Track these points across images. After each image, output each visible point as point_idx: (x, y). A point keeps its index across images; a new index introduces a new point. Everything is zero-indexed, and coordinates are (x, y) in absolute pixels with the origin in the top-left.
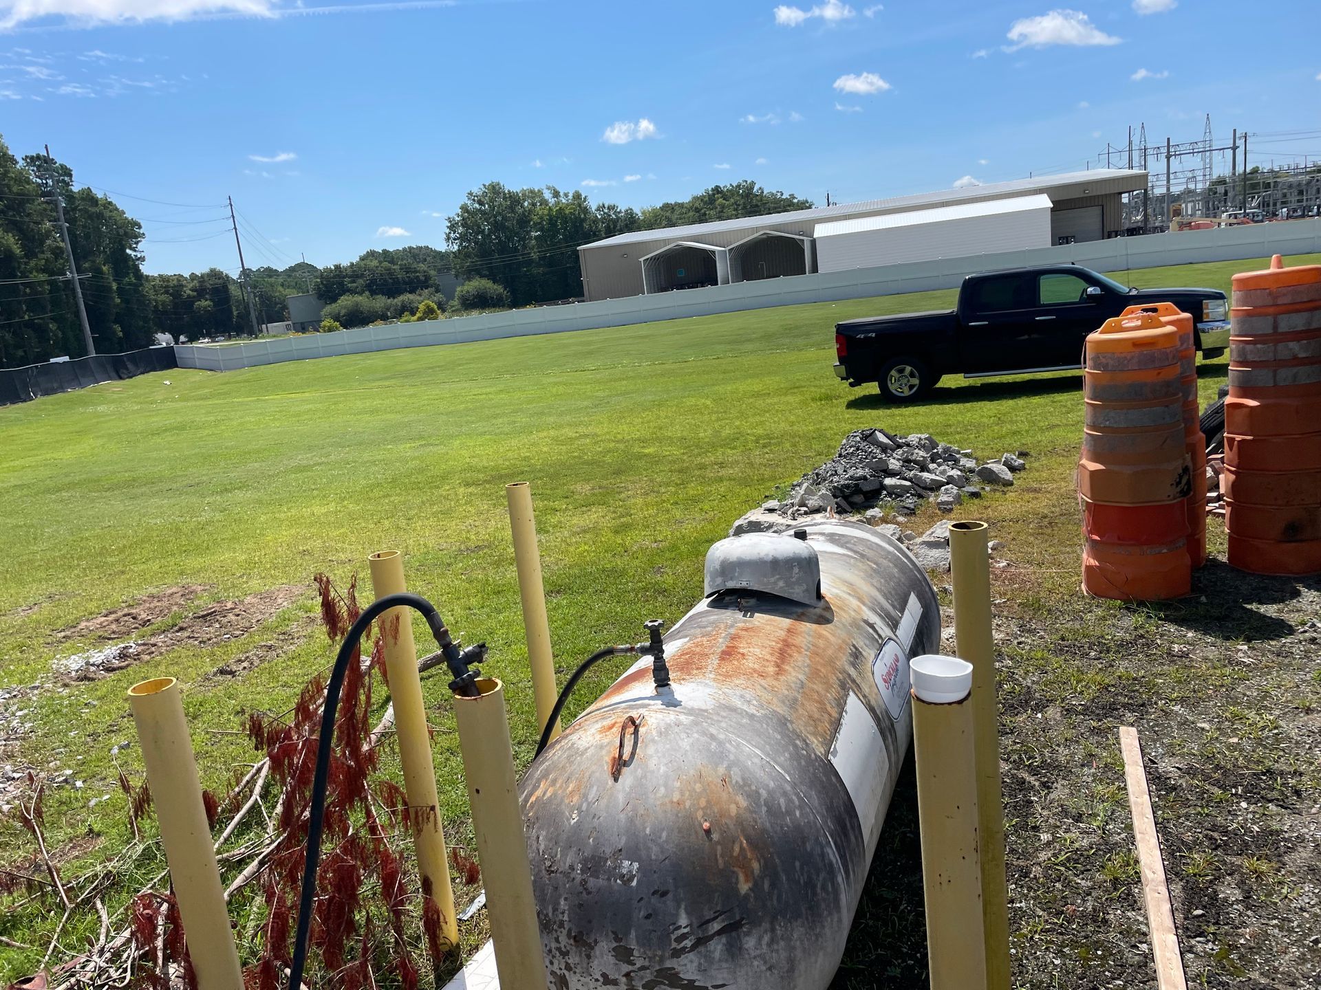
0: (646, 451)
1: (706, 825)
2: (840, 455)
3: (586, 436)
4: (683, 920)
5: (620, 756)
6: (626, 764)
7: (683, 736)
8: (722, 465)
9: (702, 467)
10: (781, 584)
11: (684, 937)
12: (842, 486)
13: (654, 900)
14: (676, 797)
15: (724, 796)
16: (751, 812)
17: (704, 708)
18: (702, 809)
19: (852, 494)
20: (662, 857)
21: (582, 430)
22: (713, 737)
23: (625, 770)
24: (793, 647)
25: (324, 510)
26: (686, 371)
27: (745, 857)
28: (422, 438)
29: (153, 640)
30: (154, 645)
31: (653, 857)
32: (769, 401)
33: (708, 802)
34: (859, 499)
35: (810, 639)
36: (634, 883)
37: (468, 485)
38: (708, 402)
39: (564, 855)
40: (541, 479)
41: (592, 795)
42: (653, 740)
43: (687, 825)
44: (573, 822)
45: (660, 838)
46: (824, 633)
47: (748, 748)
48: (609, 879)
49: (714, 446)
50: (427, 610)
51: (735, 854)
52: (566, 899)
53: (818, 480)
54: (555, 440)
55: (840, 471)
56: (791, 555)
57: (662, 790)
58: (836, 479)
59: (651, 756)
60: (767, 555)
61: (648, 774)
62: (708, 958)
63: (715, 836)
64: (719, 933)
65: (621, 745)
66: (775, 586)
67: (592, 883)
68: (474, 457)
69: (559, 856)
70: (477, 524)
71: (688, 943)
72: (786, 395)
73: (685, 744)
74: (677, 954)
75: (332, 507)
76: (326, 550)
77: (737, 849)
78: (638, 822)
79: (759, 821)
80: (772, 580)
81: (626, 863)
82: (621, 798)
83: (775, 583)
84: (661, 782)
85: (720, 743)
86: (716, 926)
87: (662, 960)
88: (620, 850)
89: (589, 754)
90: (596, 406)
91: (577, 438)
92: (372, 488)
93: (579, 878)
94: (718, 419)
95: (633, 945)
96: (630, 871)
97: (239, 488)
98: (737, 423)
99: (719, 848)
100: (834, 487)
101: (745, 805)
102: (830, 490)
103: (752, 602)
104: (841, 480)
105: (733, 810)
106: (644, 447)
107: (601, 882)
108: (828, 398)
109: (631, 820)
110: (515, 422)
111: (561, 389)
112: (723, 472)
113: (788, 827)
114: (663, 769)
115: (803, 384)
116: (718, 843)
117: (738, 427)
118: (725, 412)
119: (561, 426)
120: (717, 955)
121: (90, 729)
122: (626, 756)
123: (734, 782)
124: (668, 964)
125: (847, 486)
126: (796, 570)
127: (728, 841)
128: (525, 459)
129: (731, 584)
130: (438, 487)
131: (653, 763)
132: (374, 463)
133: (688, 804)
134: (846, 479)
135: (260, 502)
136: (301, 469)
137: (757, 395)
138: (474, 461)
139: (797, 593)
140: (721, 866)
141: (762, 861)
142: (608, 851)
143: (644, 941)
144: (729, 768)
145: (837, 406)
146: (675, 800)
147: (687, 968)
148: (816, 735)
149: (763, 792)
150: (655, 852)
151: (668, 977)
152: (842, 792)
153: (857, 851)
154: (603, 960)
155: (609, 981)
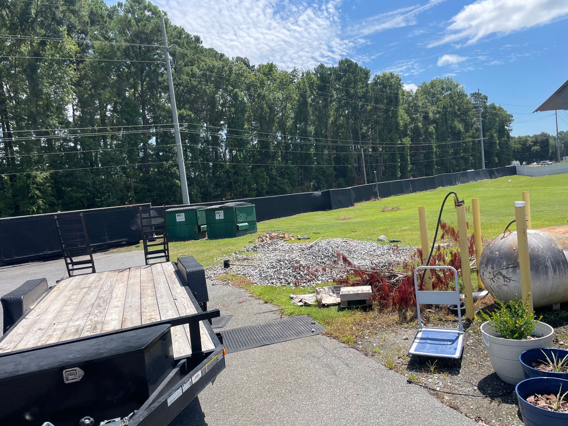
1: (514, 248)
4: (504, 263)
6: (504, 237)
11: (504, 266)
13: (500, 259)
14: (511, 243)
18: (515, 246)
36: (497, 256)
39: (488, 251)
41: (496, 242)
43: (511, 248)
44: (492, 246)
45: (505, 249)
48: (493, 255)
50: (455, 194)
52: (486, 257)
61: (507, 239)
62: (508, 271)
63: (516, 251)
64: (511, 267)
67: (490, 255)
74: (502, 269)
78: (502, 246)
81: (497, 252)
82: (500, 242)
84: (509, 241)
86: (511, 266)
87: (499, 270)
88: (497, 250)
95: (495, 267)
96: (497, 254)
109: (500, 246)
114: (511, 239)
120: (510, 271)
124: (500, 271)
127: (518, 252)
131: (509, 238)
133: (513, 245)
140: (515, 255)
142: (495, 250)
143: (497, 266)
147: (504, 272)
148: (561, 245)
149: (532, 247)
150: (503, 251)
151: (501, 274)
152: (563, 257)
153: (564, 271)
154: (489, 269)
155: (490, 273)
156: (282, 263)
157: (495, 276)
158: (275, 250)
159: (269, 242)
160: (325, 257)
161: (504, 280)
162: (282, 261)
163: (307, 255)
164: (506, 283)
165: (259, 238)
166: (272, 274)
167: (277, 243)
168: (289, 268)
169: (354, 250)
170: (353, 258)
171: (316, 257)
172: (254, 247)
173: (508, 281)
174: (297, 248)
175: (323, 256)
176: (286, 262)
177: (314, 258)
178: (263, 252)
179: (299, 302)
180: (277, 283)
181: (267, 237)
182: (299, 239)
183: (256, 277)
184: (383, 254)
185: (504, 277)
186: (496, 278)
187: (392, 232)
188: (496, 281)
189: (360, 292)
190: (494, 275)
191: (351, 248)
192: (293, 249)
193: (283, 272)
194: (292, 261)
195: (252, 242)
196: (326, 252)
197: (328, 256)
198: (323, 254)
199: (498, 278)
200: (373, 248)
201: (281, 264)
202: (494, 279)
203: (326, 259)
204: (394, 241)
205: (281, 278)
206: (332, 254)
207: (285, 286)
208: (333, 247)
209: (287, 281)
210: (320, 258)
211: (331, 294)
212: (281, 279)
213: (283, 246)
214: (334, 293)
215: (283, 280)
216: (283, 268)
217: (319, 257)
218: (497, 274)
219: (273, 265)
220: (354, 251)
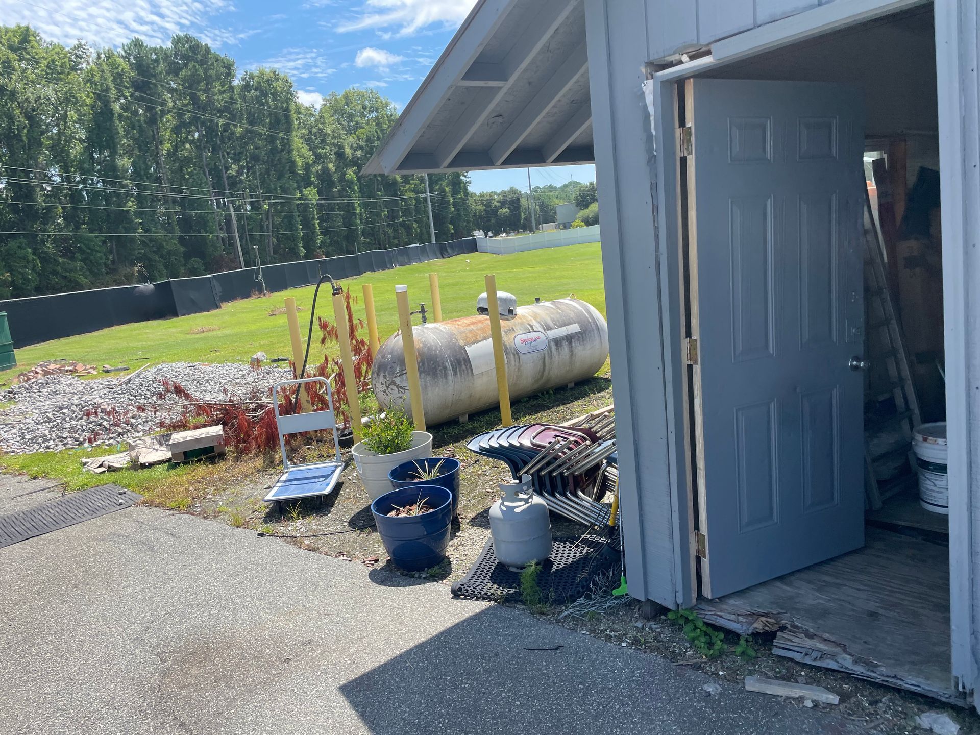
4: (398, 369)
11: (397, 373)
13: (393, 364)
22: (423, 332)
36: (390, 360)
45: (398, 350)
48: (386, 359)
62: (403, 379)
67: (382, 361)
71: (398, 375)
74: (396, 377)
79: (424, 350)
81: (390, 356)
82: (393, 342)
86: (405, 371)
87: (392, 378)
95: (387, 375)
101: (421, 346)
105: (417, 346)
109: (393, 347)
113: (433, 353)
120: (405, 378)
123: (421, 341)
124: (394, 380)
143: (389, 374)
147: (398, 381)
148: (463, 340)
149: (429, 345)
150: (395, 354)
151: (393, 383)
152: (465, 355)
153: (466, 372)
154: (382, 379)
155: (382, 384)
156: (65, 411)
157: (388, 388)
158: (55, 393)
159: (40, 381)
160: (153, 394)
161: (399, 391)
162: (66, 408)
163: (118, 394)
164: (400, 395)
165: (19, 376)
166: (47, 432)
167: (59, 381)
168: (81, 419)
169: (207, 378)
171: (135, 396)
172: (9, 392)
173: (403, 391)
174: (101, 387)
175: (148, 393)
176: (74, 408)
177: (132, 398)
178: (28, 399)
179: (98, 467)
180: (57, 445)
181: (37, 373)
182: (107, 372)
183: (12, 442)
185: (398, 387)
186: (389, 389)
187: (280, 347)
188: (389, 394)
189: (203, 436)
190: (386, 386)
191: (202, 375)
192: (92, 389)
193: (67, 426)
194: (86, 406)
195: (4, 385)
196: (154, 386)
198: (148, 390)
199: (392, 389)
200: (241, 372)
201: (64, 414)
202: (387, 392)
204: (279, 360)
205: (64, 436)
207: (73, 448)
208: (169, 377)
209: (76, 440)
210: (143, 397)
211: (157, 446)
212: (66, 438)
213: (71, 384)
214: (161, 445)
215: (69, 439)
216: (68, 419)
217: (141, 395)
218: (390, 385)
219: (47, 417)
220: (207, 381)
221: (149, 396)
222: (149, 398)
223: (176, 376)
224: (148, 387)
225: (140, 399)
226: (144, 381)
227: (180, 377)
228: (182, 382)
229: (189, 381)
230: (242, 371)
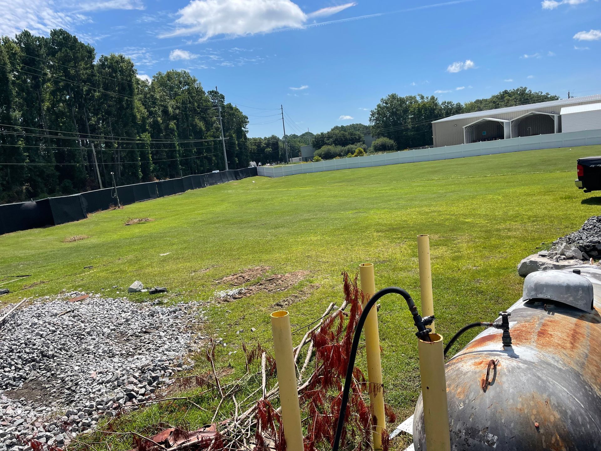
0: (467, 220)
1: (537, 424)
2: (584, 229)
3: (435, 212)
5: (487, 379)
6: (489, 384)
7: (522, 374)
8: (509, 230)
9: (498, 230)
10: (571, 299)
12: (585, 246)
14: (519, 406)
15: (547, 410)
16: (562, 421)
17: (532, 361)
18: (534, 415)
19: (591, 250)
20: (510, 436)
21: (432, 208)
22: (539, 378)
23: (490, 387)
24: (580, 334)
25: (316, 238)
26: (486, 181)
27: (558, 444)
28: (356, 209)
29: (251, 288)
30: (251, 290)
31: (506, 435)
32: (535, 198)
33: (538, 412)
34: (595, 253)
35: (589, 331)
36: (495, 446)
37: (378, 232)
38: (500, 198)
39: (456, 424)
40: (413, 231)
41: (472, 396)
42: (505, 374)
43: (526, 422)
44: (460, 408)
45: (510, 426)
46: (597, 328)
47: (559, 387)
48: (480, 441)
49: (505, 220)
51: (553, 442)
52: (456, 446)
53: (570, 241)
54: (420, 213)
55: (584, 238)
56: (578, 284)
57: (511, 401)
58: (581, 241)
59: (504, 383)
60: (564, 283)
61: (503, 391)
63: (542, 431)
65: (488, 374)
66: (568, 300)
67: (471, 441)
68: (380, 219)
69: (452, 424)
70: (383, 250)
72: (544, 195)
73: (524, 379)
75: (319, 238)
76: (317, 256)
77: (553, 440)
78: (498, 415)
79: (567, 427)
80: (566, 296)
81: (490, 435)
82: (488, 401)
83: (568, 298)
84: (510, 397)
85: (544, 382)
88: (487, 428)
89: (469, 375)
90: (439, 197)
91: (430, 212)
92: (335, 230)
93: (463, 437)
94: (506, 206)
96: (493, 440)
97: (281, 227)
98: (517, 209)
99: (543, 437)
100: (580, 246)
101: (559, 417)
102: (577, 247)
103: (552, 306)
104: (584, 242)
105: (552, 419)
106: (465, 218)
107: (476, 442)
108: (570, 198)
109: (493, 414)
110: (399, 204)
111: (421, 189)
112: (510, 234)
113: (583, 432)
114: (511, 390)
115: (554, 190)
116: (543, 434)
117: (517, 211)
118: (509, 203)
119: (422, 206)
121: (229, 322)
122: (490, 380)
123: (552, 404)
125: (588, 246)
126: (581, 292)
127: (549, 434)
128: (405, 221)
129: (540, 296)
130: (364, 232)
131: (506, 386)
132: (336, 219)
133: (526, 411)
134: (588, 242)
135: (289, 233)
136: (306, 220)
137: (528, 195)
138: (380, 221)
139: (580, 305)
140: (544, 447)
141: (568, 448)
142: (481, 427)
144: (549, 396)
145: (576, 202)
146: (519, 408)
150: (507, 432)
160: (26, 362)
170: (87, 351)
175: (20, 361)
184: (144, 330)
191: (82, 325)
196: (27, 350)
197: (33, 360)
198: (19, 357)
200: (123, 315)
203: (27, 368)
204: (156, 291)
206: (42, 353)
208: (45, 333)
210: (13, 368)
217: (11, 365)
220: (89, 333)
221: (20, 366)
222: (20, 369)
223: (54, 331)
224: (19, 352)
225: (9, 372)
226: (14, 345)
227: (58, 332)
228: (61, 339)
229: (68, 336)
230: (125, 312)
